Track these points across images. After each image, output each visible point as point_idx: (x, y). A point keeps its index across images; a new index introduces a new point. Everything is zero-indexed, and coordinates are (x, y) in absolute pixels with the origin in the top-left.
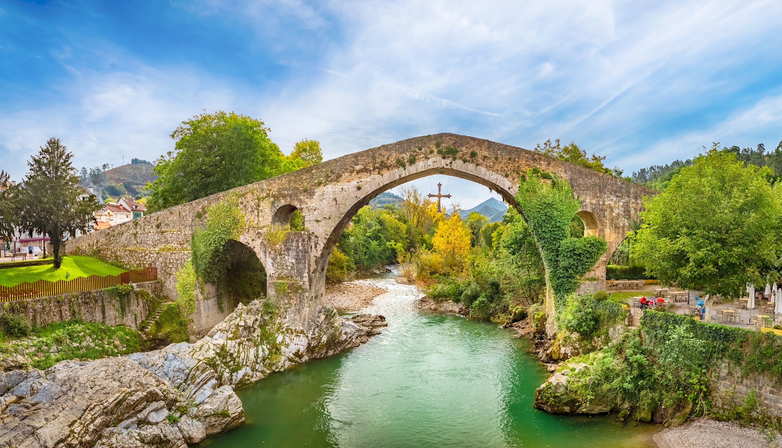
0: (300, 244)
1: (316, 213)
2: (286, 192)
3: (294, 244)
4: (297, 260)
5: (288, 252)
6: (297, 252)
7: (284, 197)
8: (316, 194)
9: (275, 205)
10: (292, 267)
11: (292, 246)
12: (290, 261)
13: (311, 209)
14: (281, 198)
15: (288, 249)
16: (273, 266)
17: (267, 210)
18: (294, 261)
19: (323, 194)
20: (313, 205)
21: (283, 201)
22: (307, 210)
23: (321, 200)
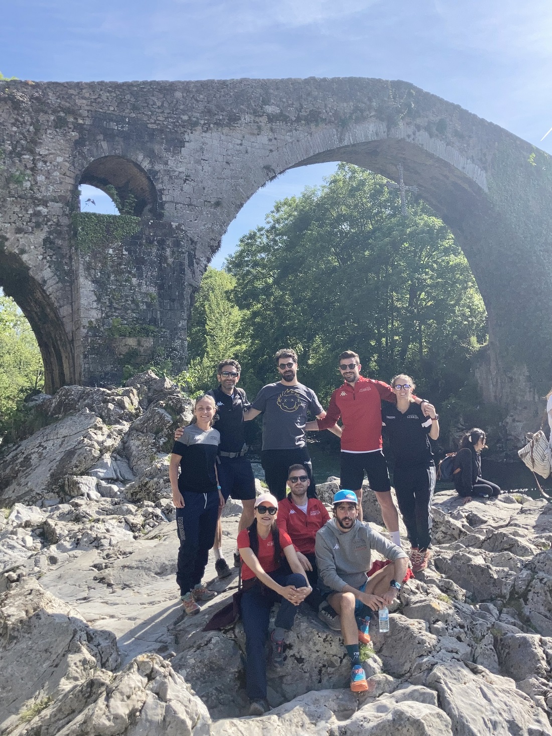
0: (168, 252)
1: (186, 187)
2: (114, 126)
3: (154, 250)
4: (161, 287)
5: (139, 269)
6: (160, 269)
7: (110, 136)
8: (187, 144)
9: (85, 150)
10: (149, 305)
11: (149, 254)
12: (144, 289)
13: (177, 177)
14: (101, 137)
15: (139, 262)
16: (99, 300)
17: (60, 159)
18: (153, 290)
19: (202, 149)
20: (181, 170)
21: (105, 145)
22: (166, 178)
23: (198, 162)
